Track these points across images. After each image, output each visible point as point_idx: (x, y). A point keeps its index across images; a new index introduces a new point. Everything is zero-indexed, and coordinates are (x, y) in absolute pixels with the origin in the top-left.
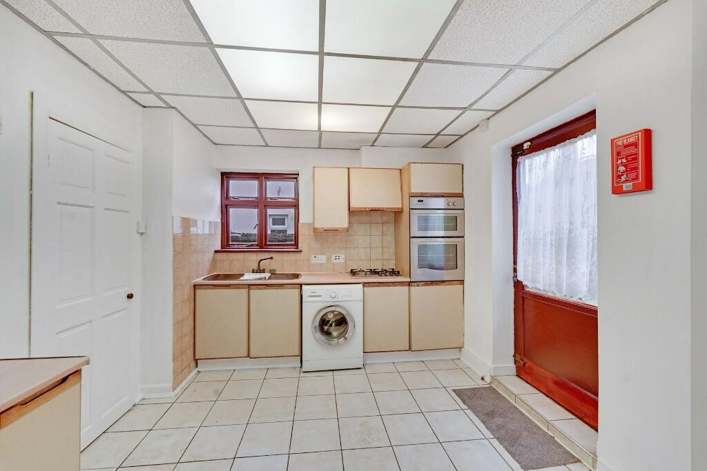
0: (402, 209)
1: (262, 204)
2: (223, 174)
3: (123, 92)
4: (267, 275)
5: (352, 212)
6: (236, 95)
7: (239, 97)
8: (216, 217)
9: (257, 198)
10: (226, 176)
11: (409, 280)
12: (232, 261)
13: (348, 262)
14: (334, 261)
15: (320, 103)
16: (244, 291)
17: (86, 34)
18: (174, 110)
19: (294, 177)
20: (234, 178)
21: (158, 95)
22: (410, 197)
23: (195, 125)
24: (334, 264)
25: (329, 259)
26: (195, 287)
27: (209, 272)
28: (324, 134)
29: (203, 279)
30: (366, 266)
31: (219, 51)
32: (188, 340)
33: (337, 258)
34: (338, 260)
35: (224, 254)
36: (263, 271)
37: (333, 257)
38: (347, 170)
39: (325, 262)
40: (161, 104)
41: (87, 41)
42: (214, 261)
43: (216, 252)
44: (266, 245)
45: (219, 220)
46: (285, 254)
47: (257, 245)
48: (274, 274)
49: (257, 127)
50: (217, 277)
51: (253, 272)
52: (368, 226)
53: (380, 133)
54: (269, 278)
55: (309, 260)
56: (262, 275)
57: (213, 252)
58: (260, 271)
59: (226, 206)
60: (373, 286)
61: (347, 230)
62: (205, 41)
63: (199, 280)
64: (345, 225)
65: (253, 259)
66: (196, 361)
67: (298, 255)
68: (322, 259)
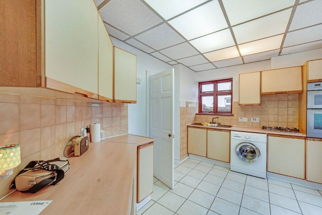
0: (303, 91)
1: (216, 94)
2: (199, 83)
3: (166, 63)
4: (216, 125)
5: (262, 95)
6: (199, 53)
7: (201, 54)
8: (196, 101)
9: (213, 92)
10: (200, 84)
11: (305, 136)
12: (202, 118)
13: (262, 122)
14: (252, 121)
15: (237, 45)
16: (205, 130)
17: (156, 51)
18: (180, 64)
19: (230, 80)
20: (203, 84)
21: (175, 61)
22: (307, 83)
23: (188, 67)
24: (252, 123)
25: (249, 120)
26: (188, 127)
27: (193, 122)
28: (244, 57)
29: (191, 124)
30: (273, 125)
31: (190, 42)
32: (185, 145)
33: (254, 119)
34: (254, 121)
35: (199, 115)
36: (215, 123)
37: (252, 119)
38: (259, 73)
39: (247, 121)
40: (176, 63)
41: (157, 52)
42: (195, 118)
43: (196, 114)
44: (217, 112)
45: (198, 102)
46: (225, 116)
47: (213, 112)
48: (219, 125)
49: (210, 62)
50: (196, 124)
51: (210, 123)
52: (276, 102)
53: (281, 48)
54: (217, 126)
55: (238, 120)
56: (213, 125)
57: (195, 114)
58: (213, 123)
59: (201, 96)
60: (275, 136)
61: (260, 105)
62: (185, 41)
63: (189, 124)
64: (259, 102)
65: (211, 118)
66: (188, 153)
67: (232, 117)
68: (245, 120)
